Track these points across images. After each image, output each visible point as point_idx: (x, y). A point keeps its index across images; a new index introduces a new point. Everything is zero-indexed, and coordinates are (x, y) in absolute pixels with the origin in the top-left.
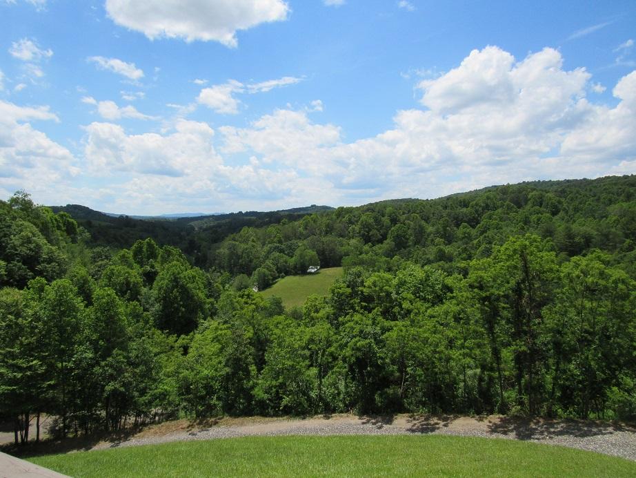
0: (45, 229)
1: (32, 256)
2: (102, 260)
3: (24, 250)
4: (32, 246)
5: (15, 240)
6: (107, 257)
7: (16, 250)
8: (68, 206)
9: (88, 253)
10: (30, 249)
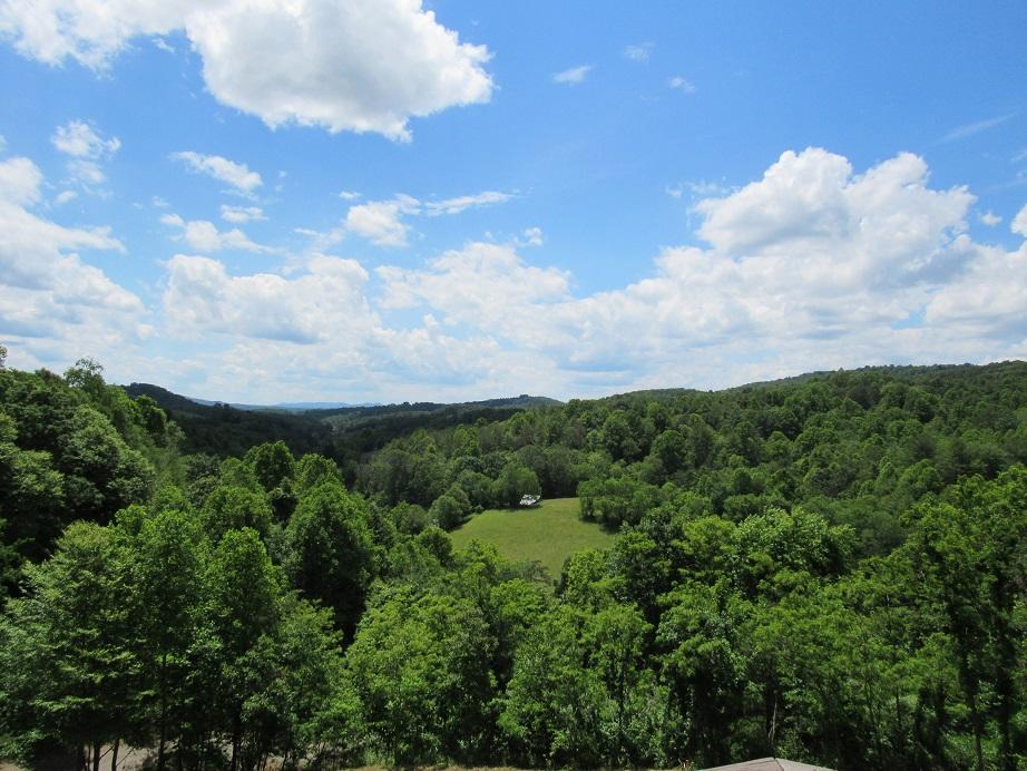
0: (118, 421)
1: (103, 466)
2: (206, 476)
3: (89, 456)
4: (103, 448)
5: (77, 440)
6: (213, 473)
7: (76, 454)
9: (184, 464)
10: (100, 454)
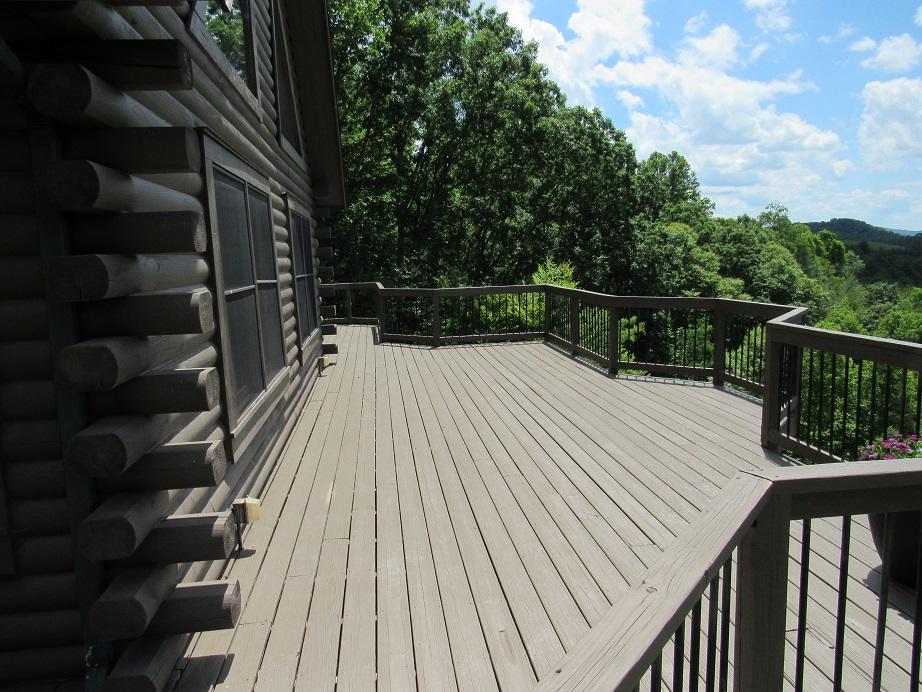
0: (801, 256)
1: (784, 291)
2: (883, 302)
3: (774, 283)
4: (784, 277)
5: (764, 270)
6: (890, 299)
7: (765, 282)
8: (834, 221)
9: (861, 292)
10: (782, 282)
